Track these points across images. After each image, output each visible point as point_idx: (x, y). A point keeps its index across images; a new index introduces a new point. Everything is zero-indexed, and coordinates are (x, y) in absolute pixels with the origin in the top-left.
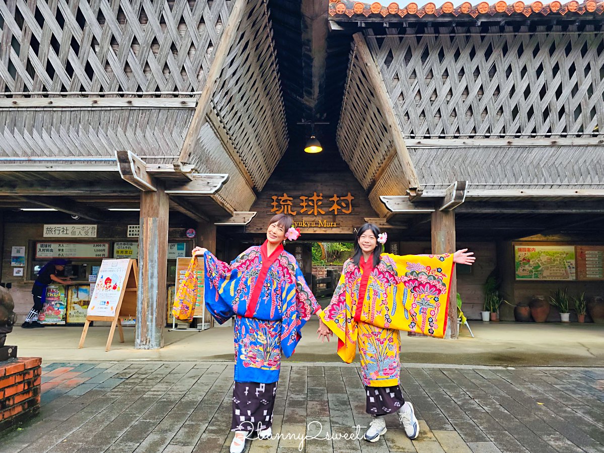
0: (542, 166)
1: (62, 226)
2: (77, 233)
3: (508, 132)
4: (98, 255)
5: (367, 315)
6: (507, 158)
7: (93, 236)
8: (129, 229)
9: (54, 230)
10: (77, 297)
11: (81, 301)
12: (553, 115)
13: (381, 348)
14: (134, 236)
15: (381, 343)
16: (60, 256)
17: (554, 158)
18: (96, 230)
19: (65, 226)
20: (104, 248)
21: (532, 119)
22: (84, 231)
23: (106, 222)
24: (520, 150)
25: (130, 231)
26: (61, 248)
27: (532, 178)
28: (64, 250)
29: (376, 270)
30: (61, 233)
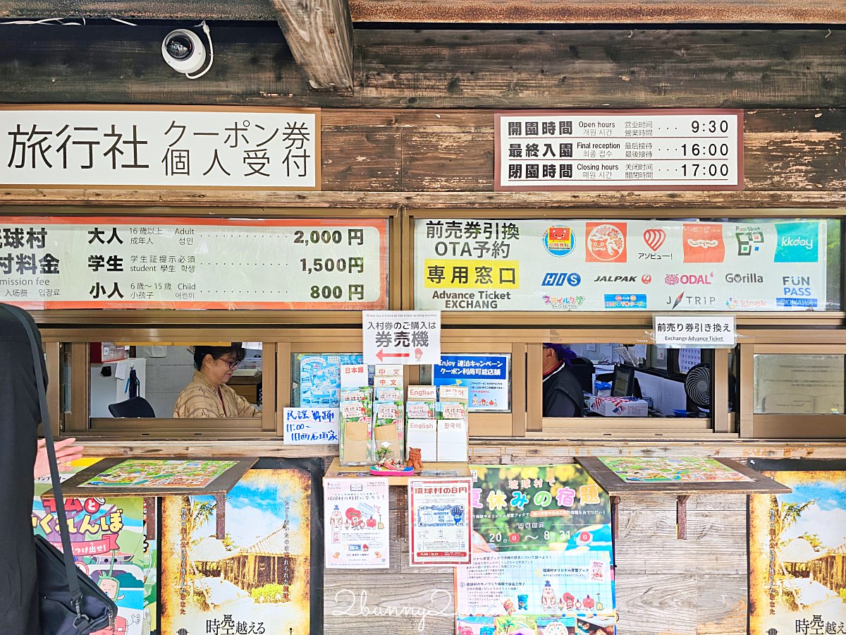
1: (102, 118)
2: (200, 161)
4: (327, 291)
7: (295, 181)
8: (506, 140)
9: (56, 142)
10: (220, 534)
11: (241, 561)
14: (542, 181)
16: (102, 297)
18: (311, 147)
19: (124, 119)
20: (355, 250)
22: (240, 152)
23: (371, 93)
25: (515, 151)
26: (107, 251)
28: (125, 265)
30: (102, 162)
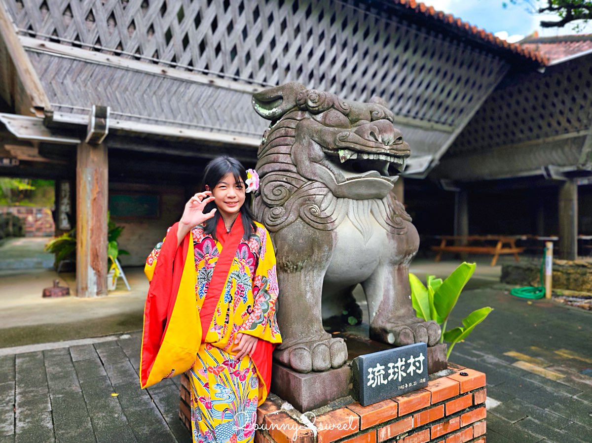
0: (201, 105)
3: (162, 58)
5: (221, 331)
6: (163, 90)
12: (210, 50)
13: (241, 388)
15: (241, 380)
17: (212, 99)
21: (188, 49)
24: (177, 83)
27: (191, 118)
29: (244, 248)
